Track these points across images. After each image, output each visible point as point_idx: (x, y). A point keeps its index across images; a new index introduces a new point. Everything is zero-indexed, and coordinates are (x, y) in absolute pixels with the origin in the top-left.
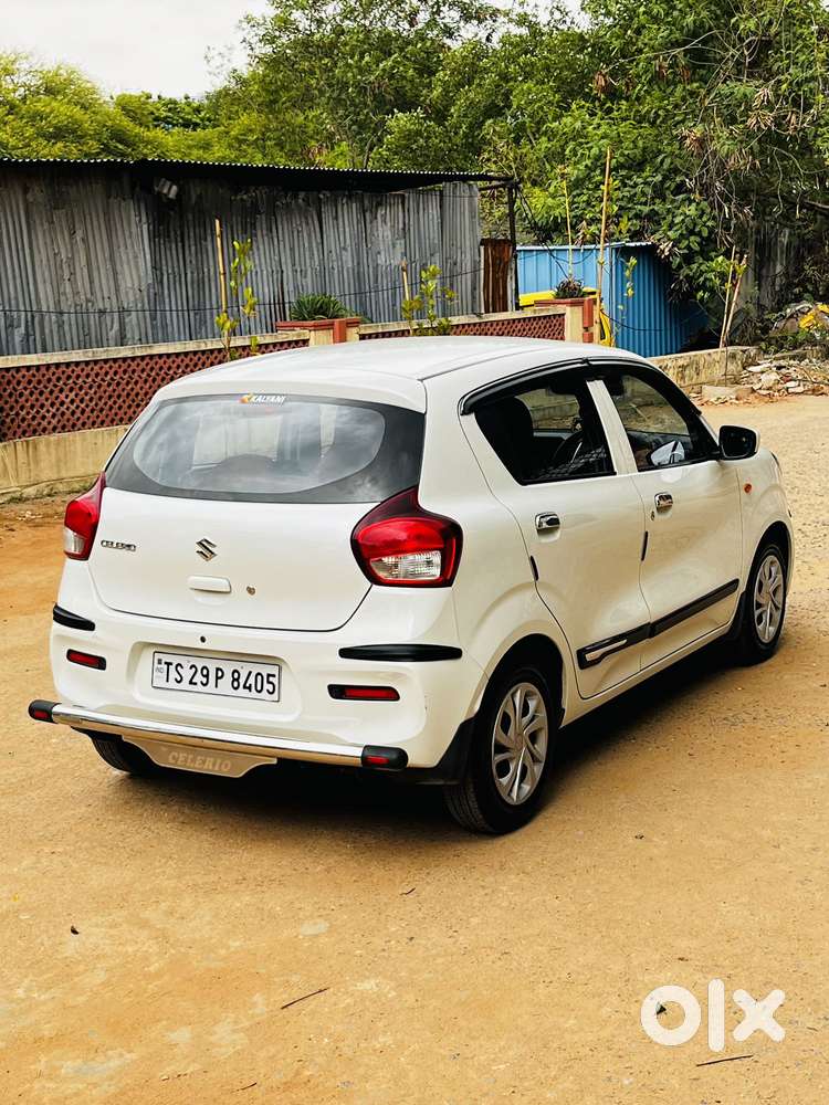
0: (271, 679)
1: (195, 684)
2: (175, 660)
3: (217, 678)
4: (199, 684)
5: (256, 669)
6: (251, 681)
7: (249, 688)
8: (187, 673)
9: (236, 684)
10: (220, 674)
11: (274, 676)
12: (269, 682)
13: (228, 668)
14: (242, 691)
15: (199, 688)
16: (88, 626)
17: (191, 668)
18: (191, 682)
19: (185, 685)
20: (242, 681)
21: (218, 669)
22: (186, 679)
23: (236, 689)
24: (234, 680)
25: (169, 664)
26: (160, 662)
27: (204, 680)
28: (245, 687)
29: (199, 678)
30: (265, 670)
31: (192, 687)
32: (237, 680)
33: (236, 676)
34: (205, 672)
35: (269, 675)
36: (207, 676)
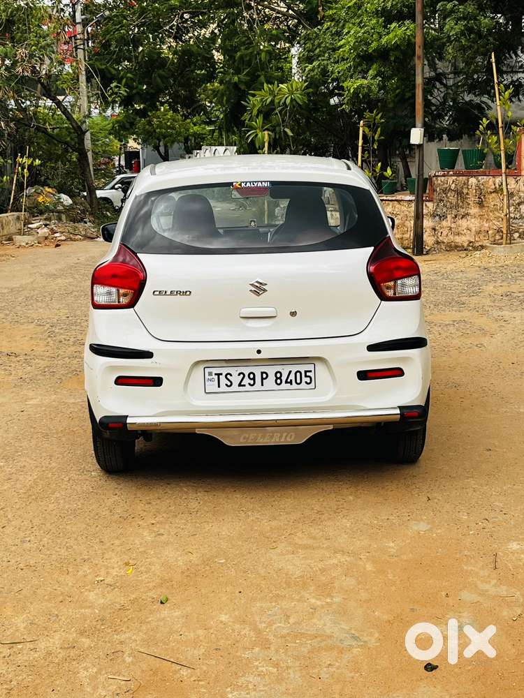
0: (308, 374)
1: (244, 385)
2: (224, 371)
3: (262, 379)
4: (247, 385)
5: (294, 369)
6: (292, 377)
7: (291, 383)
8: (236, 379)
9: (279, 381)
10: (264, 376)
11: (311, 371)
12: (306, 376)
13: (271, 371)
14: (284, 386)
15: (248, 388)
16: (147, 355)
17: (239, 375)
18: (240, 385)
19: (235, 387)
20: (284, 378)
21: (262, 373)
22: (236, 383)
23: (279, 384)
24: (277, 378)
25: (219, 375)
26: (210, 374)
27: (252, 382)
28: (286, 382)
29: (246, 381)
30: (302, 368)
31: (242, 389)
32: (280, 378)
33: (278, 375)
34: (252, 376)
35: (306, 372)
36: (254, 379)
